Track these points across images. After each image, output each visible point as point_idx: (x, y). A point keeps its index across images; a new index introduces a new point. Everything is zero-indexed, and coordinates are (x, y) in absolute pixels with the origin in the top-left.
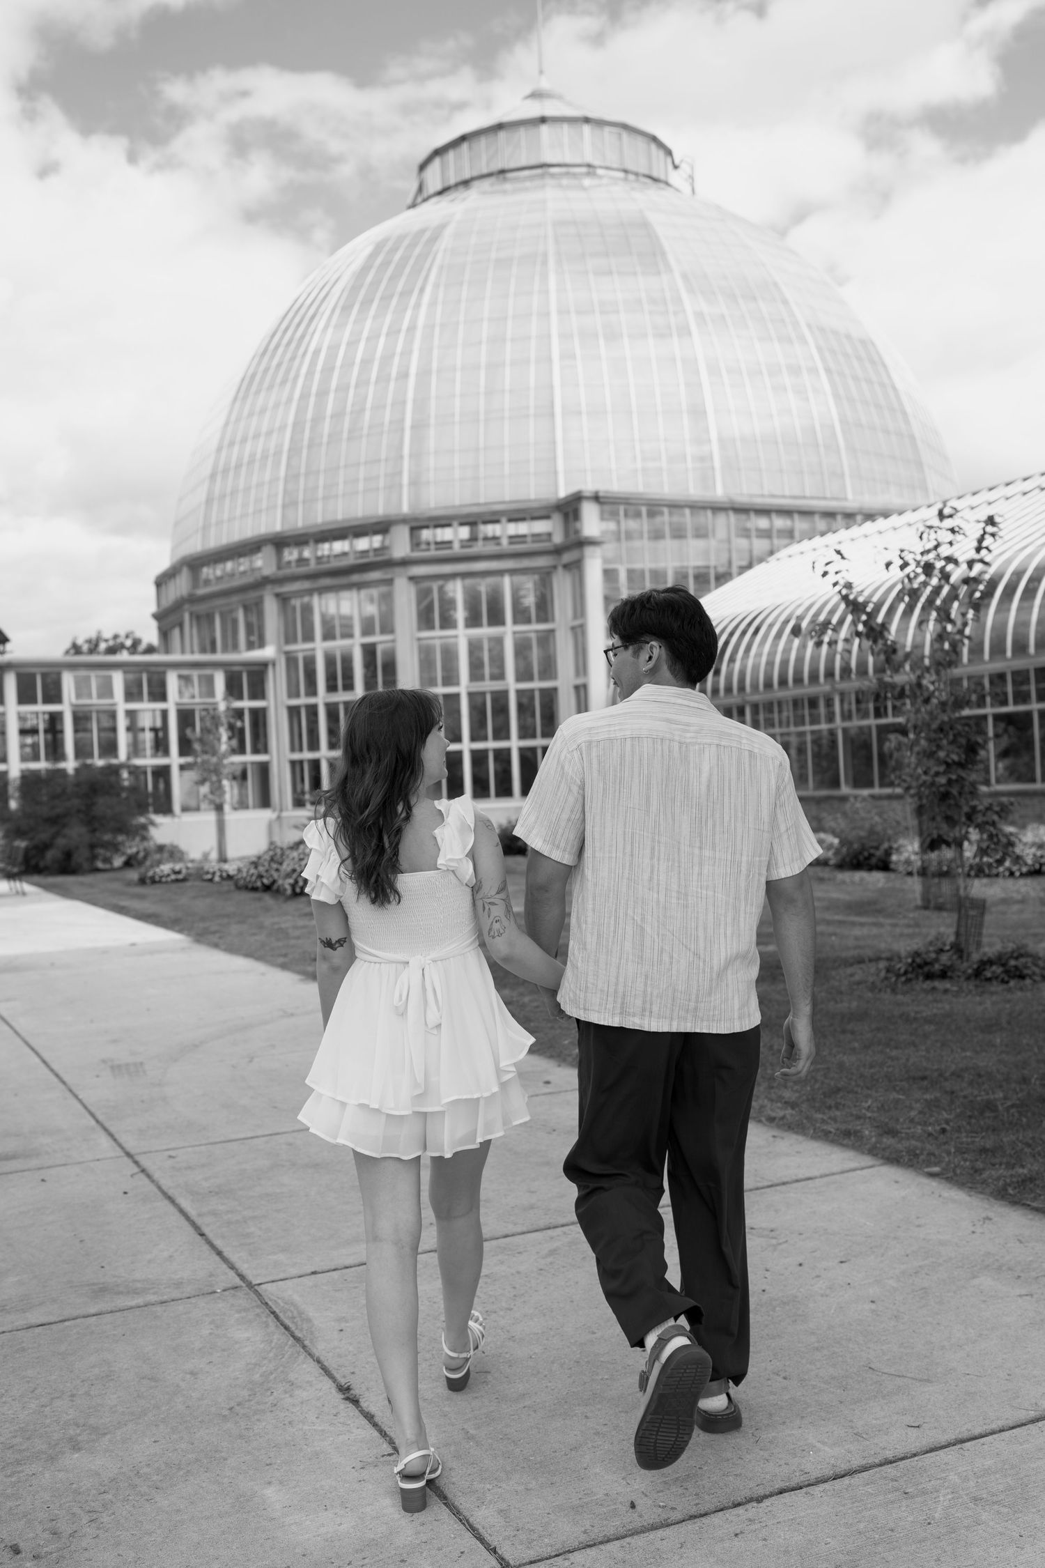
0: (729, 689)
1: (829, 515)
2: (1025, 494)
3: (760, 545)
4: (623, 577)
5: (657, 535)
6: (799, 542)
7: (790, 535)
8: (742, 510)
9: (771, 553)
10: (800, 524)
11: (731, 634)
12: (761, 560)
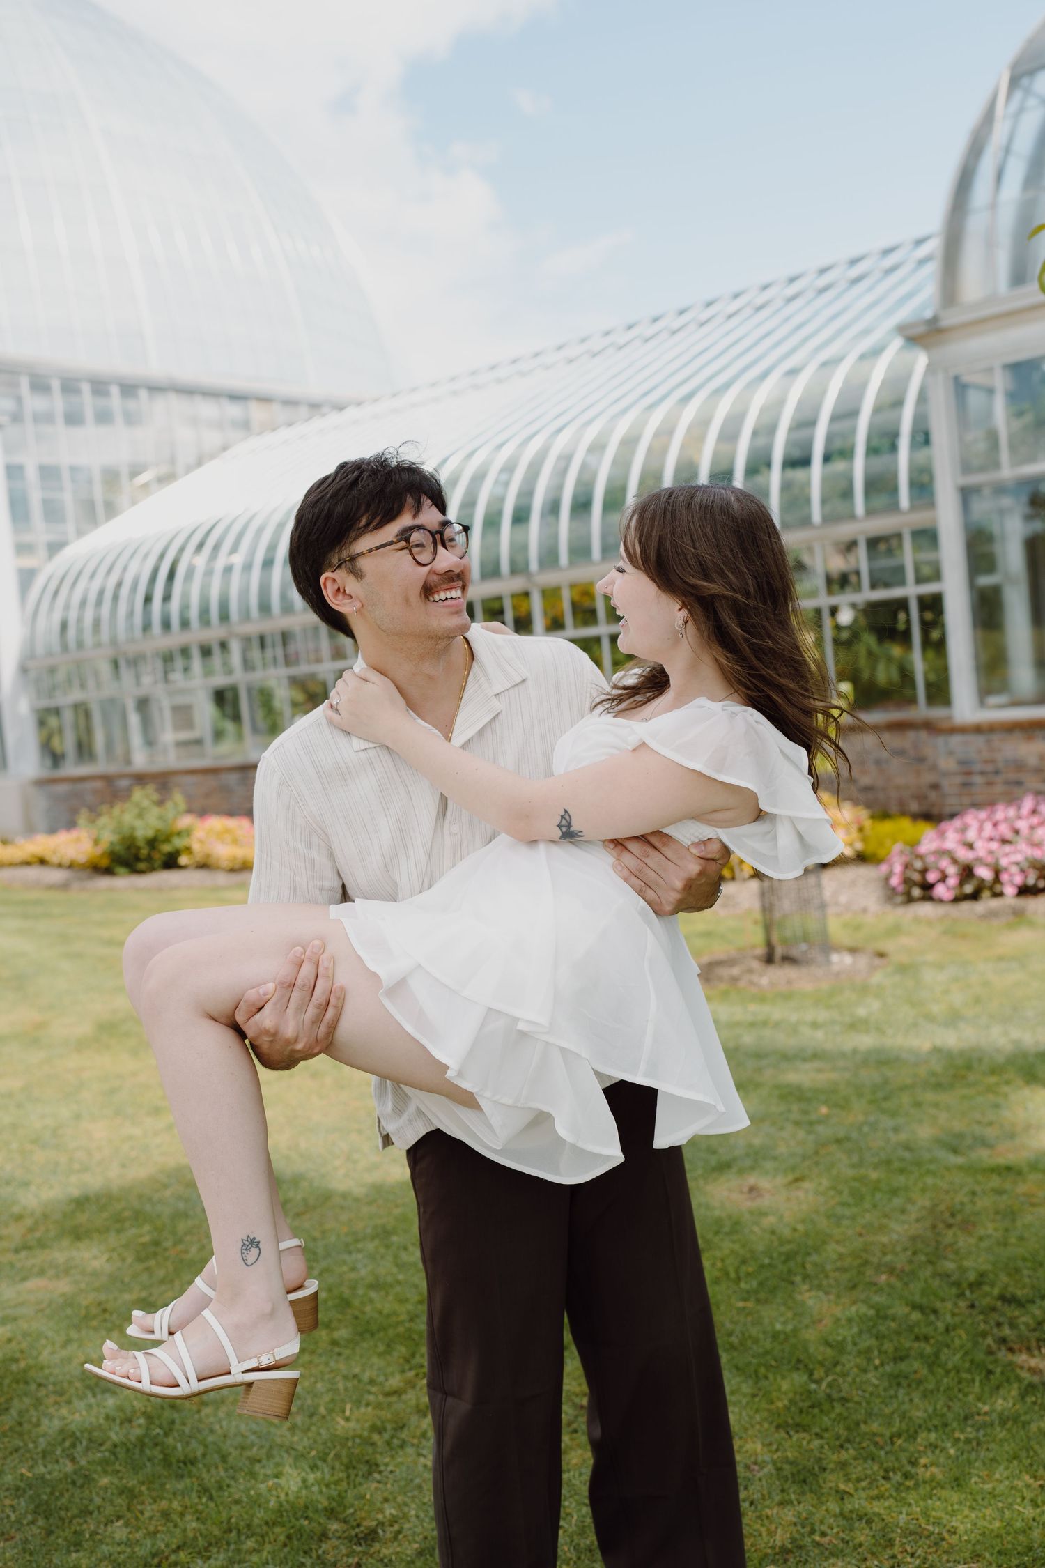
0: (185, 624)
1: (290, 403)
2: (571, 361)
3: (212, 438)
4: (31, 474)
5: (73, 419)
6: (260, 433)
7: (245, 425)
8: (188, 391)
9: (225, 448)
10: (257, 412)
11: (182, 550)
12: (212, 456)
